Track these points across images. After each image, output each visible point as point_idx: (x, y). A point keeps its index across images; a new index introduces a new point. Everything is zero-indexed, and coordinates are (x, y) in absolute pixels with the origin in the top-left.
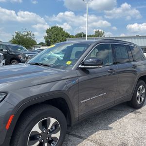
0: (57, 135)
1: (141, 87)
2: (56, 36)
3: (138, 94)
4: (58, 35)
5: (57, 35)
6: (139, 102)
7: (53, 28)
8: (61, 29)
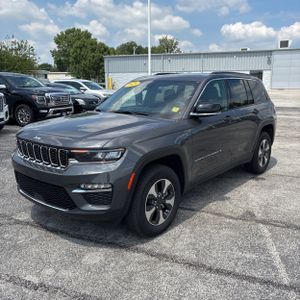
0: (171, 202)
1: (264, 141)
2: (78, 51)
3: (260, 152)
4: (84, 49)
5: (81, 48)
6: (261, 164)
7: (69, 32)
8: (88, 35)
